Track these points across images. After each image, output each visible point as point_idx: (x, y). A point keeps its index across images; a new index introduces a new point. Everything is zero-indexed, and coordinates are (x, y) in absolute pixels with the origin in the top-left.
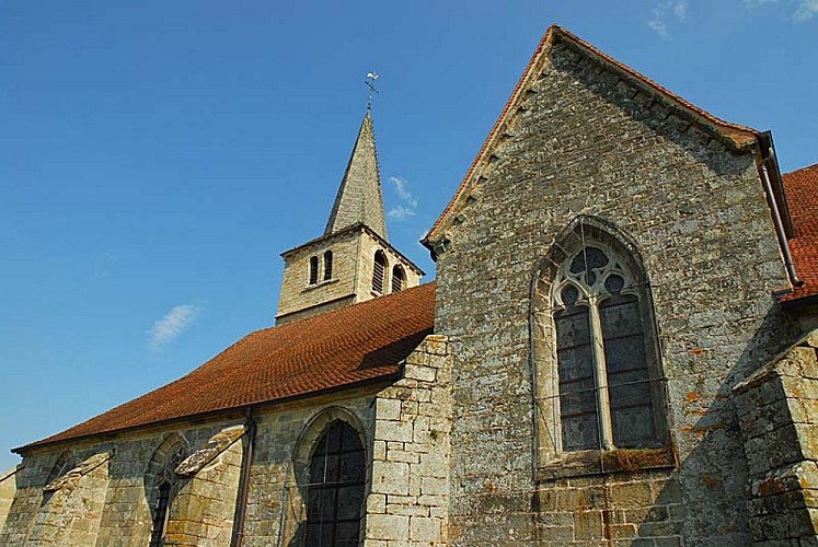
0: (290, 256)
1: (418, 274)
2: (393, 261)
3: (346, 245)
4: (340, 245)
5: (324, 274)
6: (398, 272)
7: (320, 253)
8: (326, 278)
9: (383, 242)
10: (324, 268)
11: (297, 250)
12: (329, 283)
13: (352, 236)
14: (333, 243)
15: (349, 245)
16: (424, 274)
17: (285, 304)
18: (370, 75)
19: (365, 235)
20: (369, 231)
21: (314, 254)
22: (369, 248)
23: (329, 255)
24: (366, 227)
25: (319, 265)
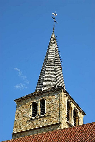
0: (19, 101)
1: (83, 114)
2: (73, 107)
3: (52, 97)
4: (49, 97)
5: (40, 111)
6: (75, 113)
7: (38, 101)
8: (41, 114)
9: (70, 97)
10: (40, 109)
11: (24, 99)
12: (44, 116)
13: (55, 93)
14: (45, 96)
15: (55, 98)
16: (85, 114)
17: (18, 127)
18: (53, 13)
19: (62, 93)
20: (64, 91)
21: (34, 101)
22: (65, 99)
23: (43, 102)
24: (64, 89)
25: (37, 106)
